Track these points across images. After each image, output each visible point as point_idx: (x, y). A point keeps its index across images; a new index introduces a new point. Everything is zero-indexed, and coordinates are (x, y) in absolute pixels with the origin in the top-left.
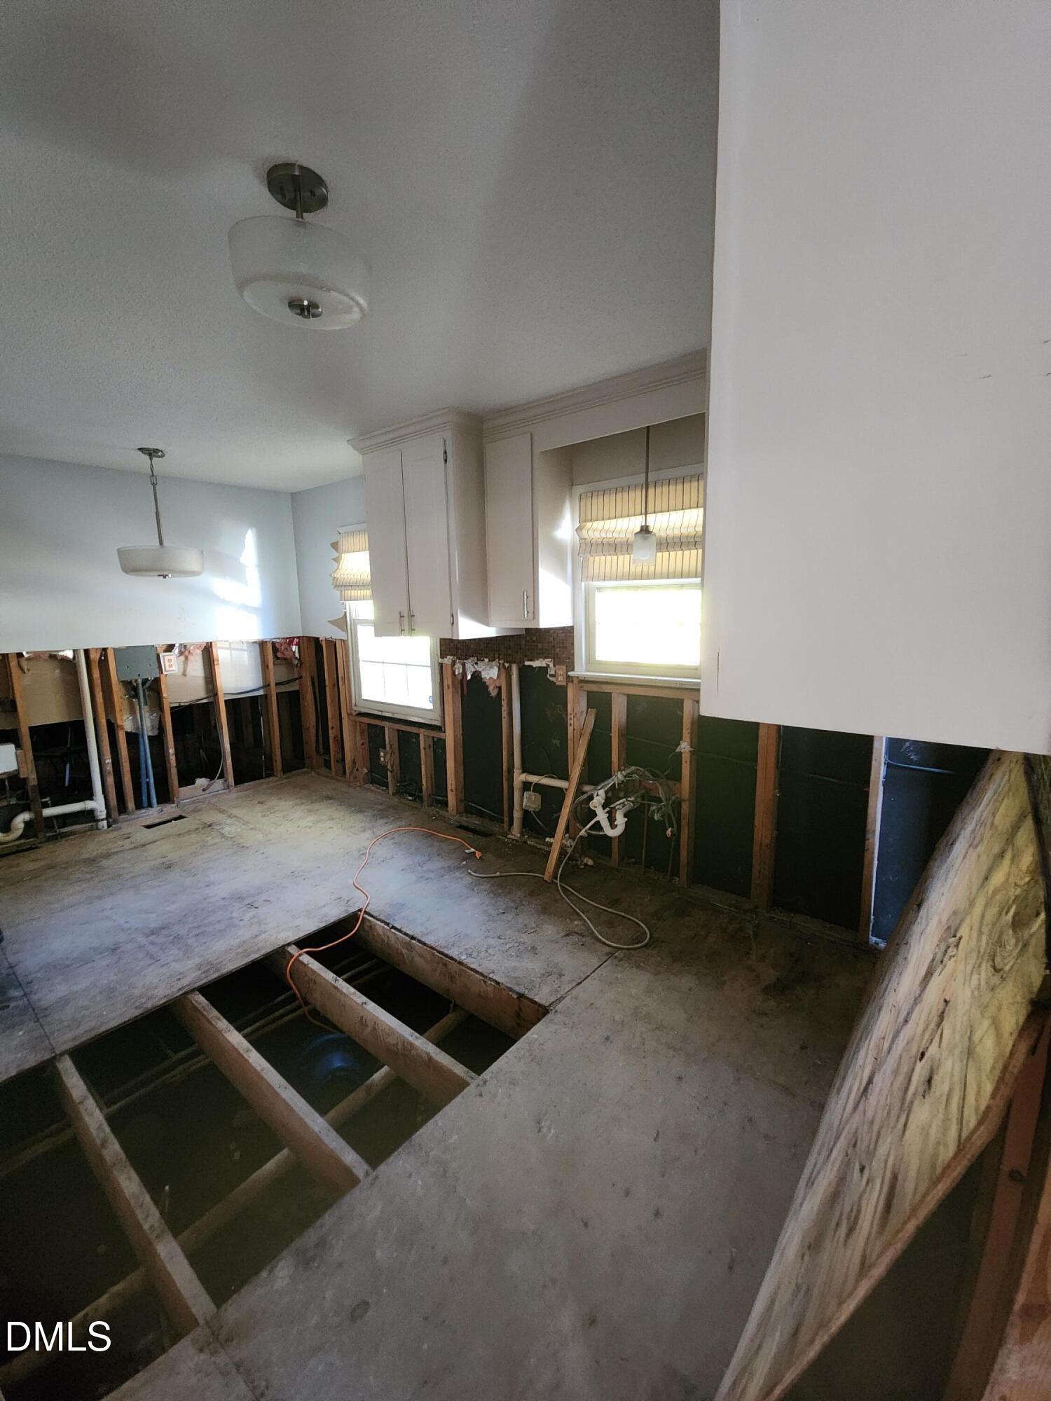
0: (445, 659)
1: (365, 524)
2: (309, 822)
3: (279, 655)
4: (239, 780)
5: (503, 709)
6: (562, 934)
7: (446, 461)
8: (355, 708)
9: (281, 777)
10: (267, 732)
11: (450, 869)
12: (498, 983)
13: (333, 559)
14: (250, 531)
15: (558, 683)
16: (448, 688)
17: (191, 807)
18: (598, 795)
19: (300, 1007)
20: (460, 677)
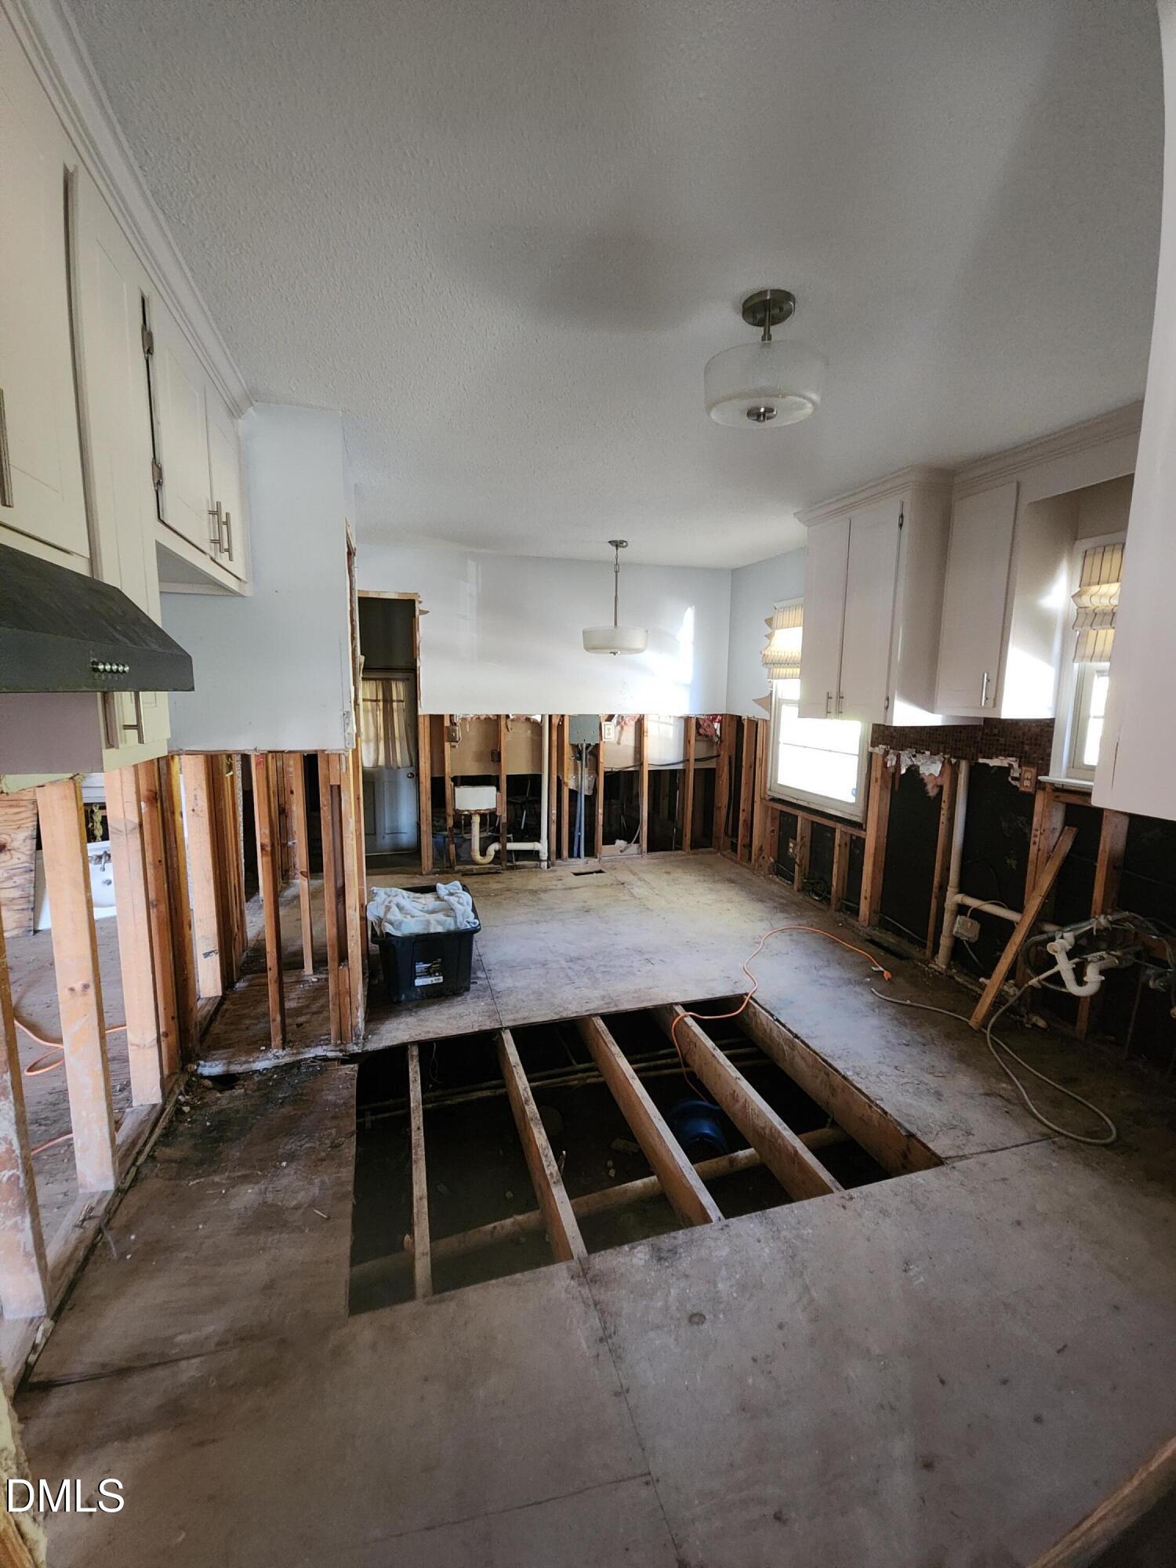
0: (877, 748)
1: (802, 599)
2: (709, 899)
3: (701, 731)
4: (652, 848)
5: (942, 812)
6: (982, 1091)
7: (901, 525)
8: (769, 793)
9: (688, 852)
10: (681, 806)
11: (849, 982)
12: (886, 1113)
13: (766, 636)
14: (689, 609)
15: (1022, 789)
16: (876, 781)
17: (609, 864)
18: (1062, 938)
19: (678, 1065)
20: (892, 770)
